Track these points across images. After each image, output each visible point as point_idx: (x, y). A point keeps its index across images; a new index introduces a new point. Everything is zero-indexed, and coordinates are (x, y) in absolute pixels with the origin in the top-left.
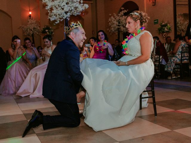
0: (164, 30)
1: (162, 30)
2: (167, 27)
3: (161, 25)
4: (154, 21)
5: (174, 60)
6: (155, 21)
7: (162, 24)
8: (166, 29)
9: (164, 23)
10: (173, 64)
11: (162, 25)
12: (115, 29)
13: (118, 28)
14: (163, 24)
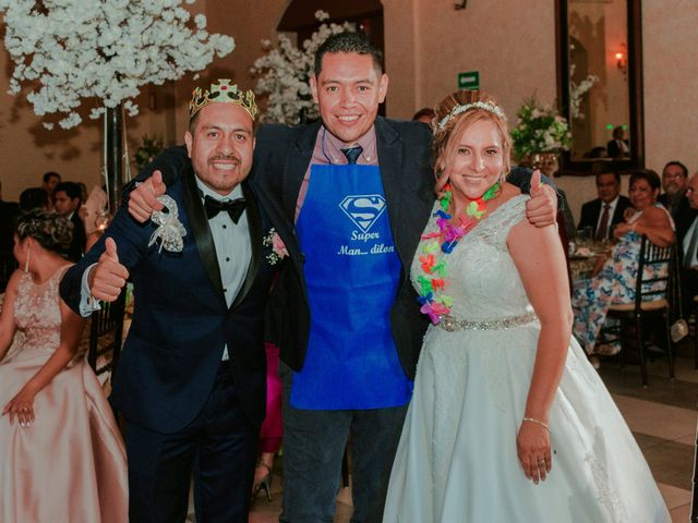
0: (541, 145)
1: (533, 142)
2: (552, 130)
3: (525, 121)
4: (461, 76)
5: (608, 293)
6: (464, 80)
7: (529, 113)
8: (550, 140)
9: (542, 111)
10: (598, 311)
11: (532, 118)
12: (290, 114)
13: (304, 109)
14: (536, 114)
